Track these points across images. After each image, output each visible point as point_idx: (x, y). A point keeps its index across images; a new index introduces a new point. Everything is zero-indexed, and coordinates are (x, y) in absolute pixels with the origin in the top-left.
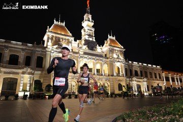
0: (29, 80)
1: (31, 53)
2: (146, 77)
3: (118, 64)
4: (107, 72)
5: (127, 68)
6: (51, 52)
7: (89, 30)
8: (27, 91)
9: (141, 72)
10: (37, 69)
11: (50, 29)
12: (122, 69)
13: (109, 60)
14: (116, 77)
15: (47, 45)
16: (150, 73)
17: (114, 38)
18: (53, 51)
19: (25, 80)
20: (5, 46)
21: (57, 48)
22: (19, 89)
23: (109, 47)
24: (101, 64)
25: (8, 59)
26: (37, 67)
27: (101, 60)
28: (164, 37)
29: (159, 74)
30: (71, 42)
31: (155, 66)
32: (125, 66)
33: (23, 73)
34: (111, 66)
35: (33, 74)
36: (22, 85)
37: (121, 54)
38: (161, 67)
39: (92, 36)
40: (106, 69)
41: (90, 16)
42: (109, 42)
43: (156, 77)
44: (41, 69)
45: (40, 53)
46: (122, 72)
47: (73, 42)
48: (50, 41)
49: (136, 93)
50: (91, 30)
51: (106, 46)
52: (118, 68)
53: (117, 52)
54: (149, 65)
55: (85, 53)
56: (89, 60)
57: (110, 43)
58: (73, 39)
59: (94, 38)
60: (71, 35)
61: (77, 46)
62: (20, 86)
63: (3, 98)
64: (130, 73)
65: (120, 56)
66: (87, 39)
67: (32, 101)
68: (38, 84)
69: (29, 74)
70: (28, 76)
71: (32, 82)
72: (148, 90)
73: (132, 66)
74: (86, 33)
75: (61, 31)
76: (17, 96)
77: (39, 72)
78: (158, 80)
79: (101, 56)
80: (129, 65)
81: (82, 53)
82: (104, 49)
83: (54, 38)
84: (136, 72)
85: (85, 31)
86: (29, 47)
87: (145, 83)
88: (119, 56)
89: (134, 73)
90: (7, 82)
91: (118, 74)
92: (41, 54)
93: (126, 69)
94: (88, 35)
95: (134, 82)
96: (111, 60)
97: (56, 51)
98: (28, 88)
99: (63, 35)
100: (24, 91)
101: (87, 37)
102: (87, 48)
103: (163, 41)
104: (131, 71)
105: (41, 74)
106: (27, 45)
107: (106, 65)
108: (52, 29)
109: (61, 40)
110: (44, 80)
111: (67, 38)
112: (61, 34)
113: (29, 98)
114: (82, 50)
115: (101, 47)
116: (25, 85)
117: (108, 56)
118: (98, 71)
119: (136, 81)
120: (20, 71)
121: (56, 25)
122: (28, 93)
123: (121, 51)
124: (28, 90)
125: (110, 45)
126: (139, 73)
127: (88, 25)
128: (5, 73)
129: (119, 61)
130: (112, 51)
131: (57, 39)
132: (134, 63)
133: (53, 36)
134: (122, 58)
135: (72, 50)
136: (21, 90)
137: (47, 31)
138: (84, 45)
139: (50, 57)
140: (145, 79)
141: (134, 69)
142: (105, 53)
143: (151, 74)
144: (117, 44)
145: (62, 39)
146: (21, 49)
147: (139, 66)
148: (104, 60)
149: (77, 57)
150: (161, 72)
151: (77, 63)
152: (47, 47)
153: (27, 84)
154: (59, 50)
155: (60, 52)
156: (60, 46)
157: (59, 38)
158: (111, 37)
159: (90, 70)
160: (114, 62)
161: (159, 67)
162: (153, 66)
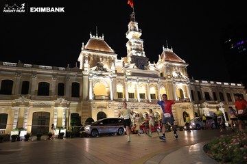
0: (64, 113)
2: (223, 100)
3: (180, 86)
5: (194, 89)
6: (89, 76)
7: (136, 42)
8: (62, 128)
9: (214, 94)
10: (73, 98)
11: (86, 46)
12: (186, 92)
13: (167, 80)
15: (83, 67)
16: (227, 94)
17: (171, 51)
18: (91, 75)
19: (59, 113)
20: (32, 72)
21: (96, 70)
23: (165, 63)
24: (156, 87)
25: (37, 89)
26: (72, 96)
27: (155, 81)
30: (113, 61)
31: (234, 84)
32: (190, 87)
33: (57, 105)
34: (171, 89)
35: (68, 106)
36: (55, 120)
37: (183, 71)
38: (244, 85)
39: (141, 50)
41: (136, 25)
42: (165, 57)
44: (78, 99)
45: (75, 78)
46: (187, 96)
47: (116, 60)
48: (87, 61)
50: (139, 43)
51: (161, 62)
52: (181, 91)
53: (176, 68)
54: (225, 84)
55: (134, 74)
56: (140, 83)
57: (167, 57)
58: (115, 56)
59: (144, 52)
60: (113, 51)
61: (121, 64)
62: (53, 122)
63: (35, 138)
64: (198, 97)
65: (182, 74)
66: (134, 54)
67: (69, 140)
68: (75, 118)
69: (64, 105)
70: (63, 108)
71: (67, 116)
73: (200, 86)
74: (133, 47)
75: (100, 47)
77: (76, 103)
79: (155, 76)
80: (195, 86)
81: (130, 74)
82: (161, 65)
83: (91, 57)
84: (207, 94)
85: (131, 45)
86: (61, 71)
87: (222, 109)
88: (180, 74)
89: (204, 96)
90: (37, 117)
91: (181, 99)
92: (77, 79)
93: (192, 91)
94: (136, 50)
95: (206, 109)
96: (170, 80)
97: (95, 74)
98: (63, 124)
99: (102, 52)
100: (60, 128)
101: (134, 52)
102: (135, 67)
104: (199, 93)
105: (78, 105)
106: (58, 70)
107: (164, 88)
108: (88, 46)
109: (101, 59)
110: (82, 113)
111: (108, 55)
112: (100, 52)
113: (66, 137)
114: (129, 71)
115: (154, 64)
116: (59, 120)
117: (165, 76)
118: (153, 96)
119: (207, 107)
120: (53, 103)
121: (94, 41)
123: (182, 67)
124: (64, 127)
125: (166, 61)
126: (211, 95)
127: (134, 36)
128: (35, 106)
129: (181, 82)
130: (169, 68)
131: (95, 58)
132: (203, 81)
133: (90, 55)
134: (184, 76)
135: (116, 71)
137: (82, 49)
138: (132, 62)
139: (89, 82)
140: (221, 104)
141: (203, 91)
142: (161, 72)
143: (229, 95)
144: (177, 59)
145: (102, 57)
146: (52, 74)
147: (211, 86)
148: (160, 81)
149: (123, 80)
150: (245, 92)
151: (124, 88)
152: (83, 70)
153: (61, 119)
154: (99, 72)
155: (101, 75)
156: (100, 68)
157: (98, 57)
158: (168, 50)
159: (142, 96)
160: (174, 83)
161: (240, 85)
162: (232, 84)
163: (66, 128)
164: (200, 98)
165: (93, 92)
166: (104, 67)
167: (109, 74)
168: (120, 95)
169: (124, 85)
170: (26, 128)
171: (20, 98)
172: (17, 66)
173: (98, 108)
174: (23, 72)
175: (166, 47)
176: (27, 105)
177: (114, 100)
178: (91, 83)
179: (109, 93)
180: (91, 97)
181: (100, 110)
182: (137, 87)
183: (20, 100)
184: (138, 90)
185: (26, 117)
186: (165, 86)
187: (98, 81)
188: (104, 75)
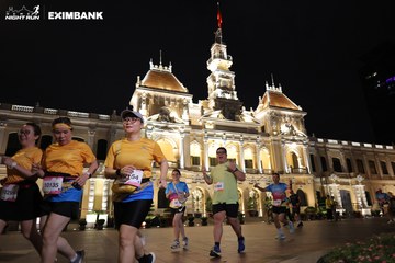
0: (105, 188)
1: (108, 134)
2: (362, 172)
3: (292, 147)
4: (268, 166)
5: (314, 154)
6: (146, 129)
7: (222, 76)
8: (102, 212)
9: (348, 161)
11: (143, 81)
12: (302, 156)
13: (272, 138)
14: (291, 176)
16: (370, 162)
17: (279, 90)
18: (150, 127)
19: (98, 188)
21: (158, 120)
22: (87, 208)
23: (269, 110)
24: (254, 148)
27: (253, 139)
29: (393, 165)
30: (186, 106)
31: (381, 147)
32: (308, 150)
34: (278, 152)
36: (91, 199)
37: (297, 124)
39: (231, 89)
40: (265, 159)
41: (224, 48)
42: (268, 100)
43: (385, 172)
46: (303, 164)
47: (191, 104)
48: (144, 106)
49: (341, 211)
50: (227, 77)
51: (263, 109)
52: (294, 156)
53: (287, 119)
54: (366, 145)
55: (218, 127)
56: (228, 141)
57: (272, 101)
58: (190, 98)
59: (235, 93)
60: (185, 90)
61: (200, 113)
62: (88, 201)
64: (322, 166)
65: (296, 128)
66: (220, 96)
67: (114, 232)
70: (105, 180)
71: (110, 193)
72: (370, 204)
73: (326, 149)
74: (218, 85)
75: (165, 83)
76: (84, 223)
78: (391, 179)
79: (252, 131)
80: (317, 148)
81: (212, 127)
82: (260, 114)
83: (151, 100)
84: (336, 162)
85: (214, 80)
86: (103, 121)
87: (361, 186)
88: (293, 129)
89: (331, 164)
91: (295, 169)
93: (312, 157)
94: (222, 88)
95: (334, 186)
96: (276, 138)
97: (157, 126)
98: (104, 206)
99: (169, 91)
100: (99, 212)
101: (219, 92)
102: (221, 116)
104: (324, 160)
106: (98, 118)
107: (266, 151)
108: (146, 82)
109: (166, 102)
111: (178, 97)
112: (165, 91)
113: (108, 226)
114: (211, 122)
115: (252, 111)
116: (97, 199)
117: (268, 130)
118: (248, 163)
119: (337, 183)
121: (156, 73)
122: (104, 217)
123: (297, 117)
124: (104, 210)
125: (271, 107)
126: (343, 163)
127: (219, 66)
129: (294, 141)
130: (276, 119)
131: (158, 100)
132: (330, 141)
133: (149, 95)
134: (300, 131)
135: (190, 122)
136: (90, 210)
137: (137, 86)
138: (215, 109)
140: (360, 178)
141: (330, 156)
142: (262, 125)
143: (372, 164)
144: (289, 103)
145: (168, 99)
146: (89, 126)
147: (343, 149)
148: (260, 138)
149: (201, 136)
151: (202, 149)
153: (101, 197)
154: (163, 123)
155: (166, 128)
156: (165, 116)
157: (162, 99)
158: (273, 89)
160: (284, 143)
161: (391, 147)
162: (377, 146)
163: (107, 212)
164: (325, 168)
166: (171, 116)
167: (179, 126)
168: (196, 160)
169: (202, 144)
172: (34, 111)
174: (43, 121)
175: (270, 85)
177: (186, 168)
179: (178, 157)
186: (268, 148)
187: (161, 138)
188: (170, 129)
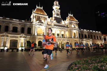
0: (24, 41)
1: (24, 26)
2: (92, 38)
3: (74, 31)
4: (68, 36)
5: (80, 33)
6: (35, 25)
7: (57, 11)
8: (23, 47)
9: (89, 35)
10: (28, 34)
11: (34, 11)
12: (77, 34)
14: (74, 39)
15: (33, 21)
17: (72, 15)
18: (36, 24)
19: (22, 41)
20: (10, 22)
21: (38, 22)
22: (19, 46)
23: (69, 21)
24: (64, 31)
25: (12, 29)
26: (28, 33)
27: (64, 29)
28: (104, 13)
29: (100, 37)
30: (46, 19)
31: (97, 32)
33: (21, 37)
34: (70, 32)
35: (26, 37)
36: (20, 43)
37: (76, 25)
38: (101, 32)
39: (59, 15)
40: (67, 34)
41: (58, 3)
42: (69, 18)
43: (98, 38)
44: (30, 35)
45: (29, 25)
46: (77, 36)
47: (48, 18)
48: (34, 18)
50: (58, 11)
51: (67, 21)
52: (75, 33)
53: (74, 24)
54: (94, 31)
55: (55, 25)
56: (57, 29)
58: (48, 17)
59: (60, 16)
60: (46, 14)
61: (50, 21)
62: (19, 44)
65: (76, 26)
66: (56, 16)
67: (26, 52)
68: (29, 43)
69: (24, 37)
71: (25, 42)
73: (83, 32)
74: (55, 13)
75: (41, 12)
76: (18, 50)
77: (29, 36)
78: (99, 40)
79: (64, 26)
80: (81, 32)
81: (53, 25)
82: (67, 22)
83: (37, 17)
84: (86, 35)
85: (55, 12)
87: (91, 42)
89: (84, 36)
90: (12, 42)
91: (75, 37)
92: (30, 26)
93: (79, 34)
94: (57, 14)
96: (70, 29)
97: (38, 24)
98: (23, 45)
99: (42, 15)
102: (56, 22)
103: (103, 16)
104: (82, 35)
105: (30, 37)
106: (22, 21)
108: (35, 11)
109: (41, 18)
110: (32, 40)
111: (44, 16)
113: (25, 50)
114: (53, 24)
115: (64, 21)
116: (22, 43)
117: (68, 26)
118: (63, 35)
119: (85, 41)
120: (19, 36)
121: (38, 9)
123: (76, 23)
126: (87, 36)
127: (56, 8)
128: (11, 37)
129: (75, 29)
130: (71, 23)
131: (38, 17)
132: (84, 30)
133: (36, 15)
134: (77, 27)
136: (20, 46)
137: (33, 12)
138: (54, 20)
139: (35, 28)
140: (91, 40)
141: (84, 34)
142: (67, 25)
143: (95, 36)
144: (74, 19)
145: (41, 17)
146: (19, 23)
147: (88, 32)
148: (66, 29)
150: (101, 35)
152: (33, 22)
155: (41, 25)
156: (40, 21)
159: (58, 35)
160: (72, 30)
161: (100, 32)
162: (96, 32)
163: (24, 47)
164: (82, 37)
165: (37, 32)
166: (42, 21)
167: (44, 24)
170: (7, 46)
171: (4, 33)
172: (3, 19)
173: (39, 39)
174: (6, 21)
175: (70, 14)
176: (7, 36)
178: (36, 28)
179: (44, 33)
180: (36, 34)
181: (39, 40)
182: (56, 31)
183: (4, 34)
184: (56, 32)
185: (7, 41)
186: (68, 31)
187: (39, 27)
188: (42, 25)
